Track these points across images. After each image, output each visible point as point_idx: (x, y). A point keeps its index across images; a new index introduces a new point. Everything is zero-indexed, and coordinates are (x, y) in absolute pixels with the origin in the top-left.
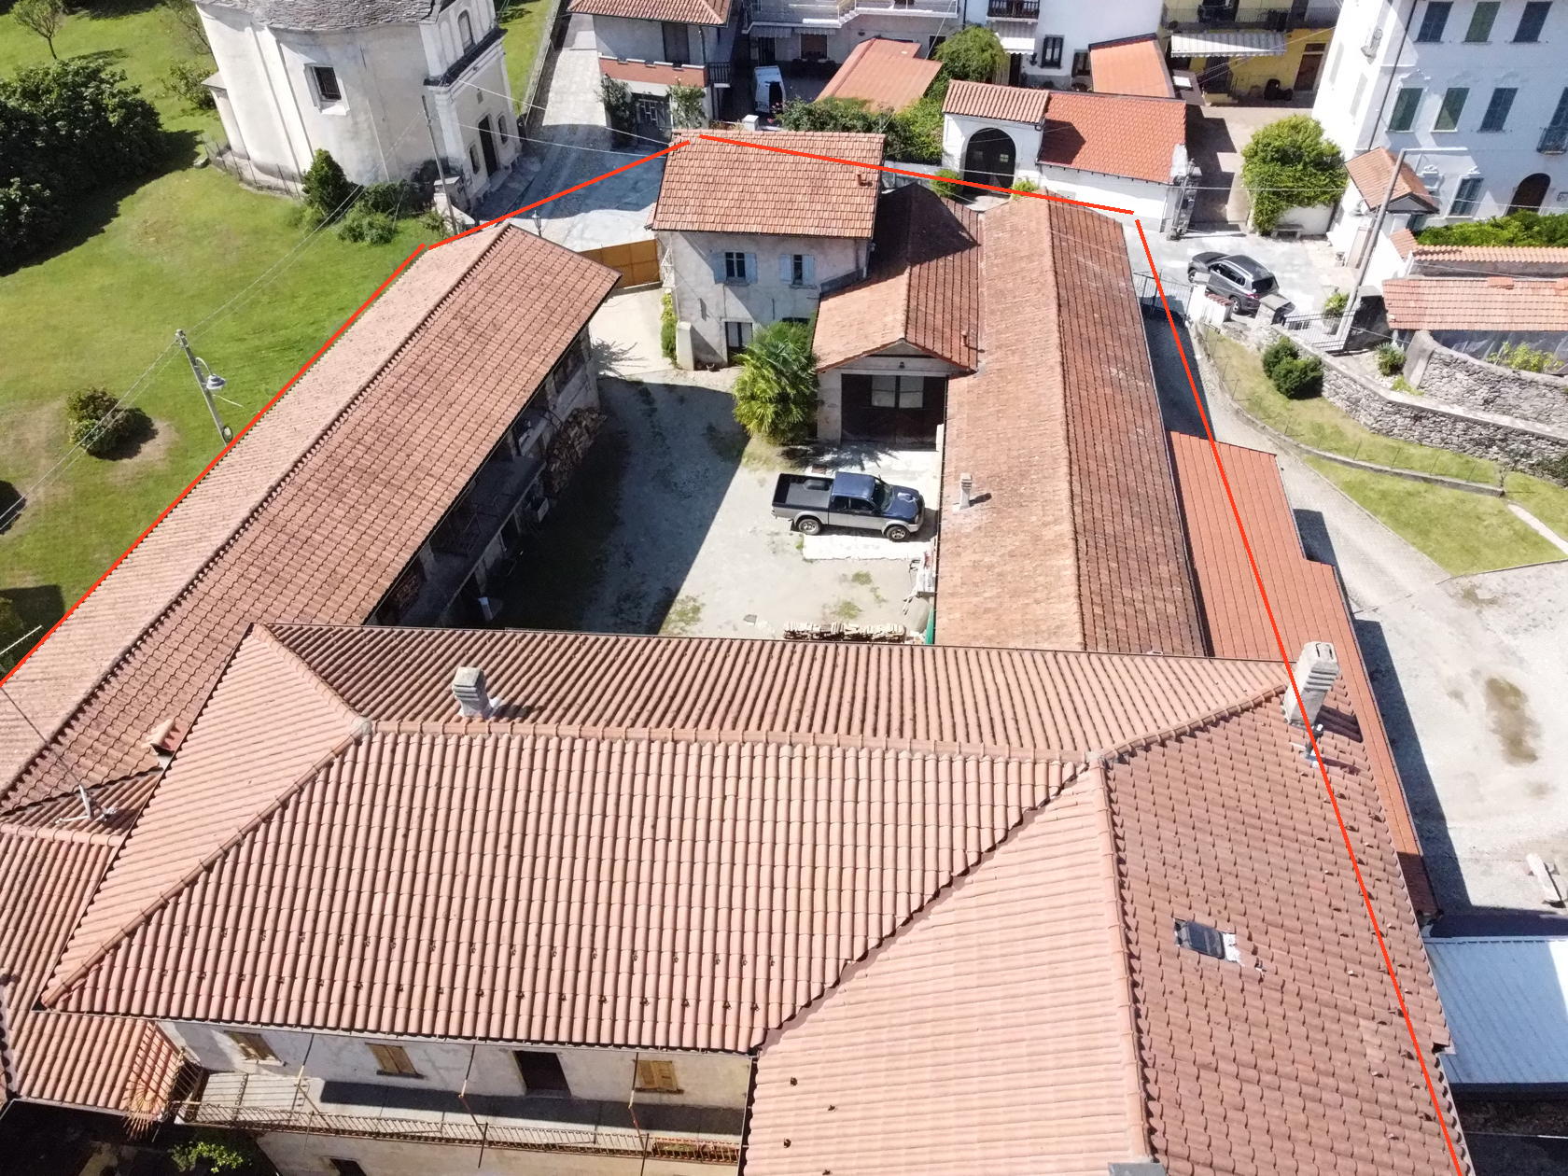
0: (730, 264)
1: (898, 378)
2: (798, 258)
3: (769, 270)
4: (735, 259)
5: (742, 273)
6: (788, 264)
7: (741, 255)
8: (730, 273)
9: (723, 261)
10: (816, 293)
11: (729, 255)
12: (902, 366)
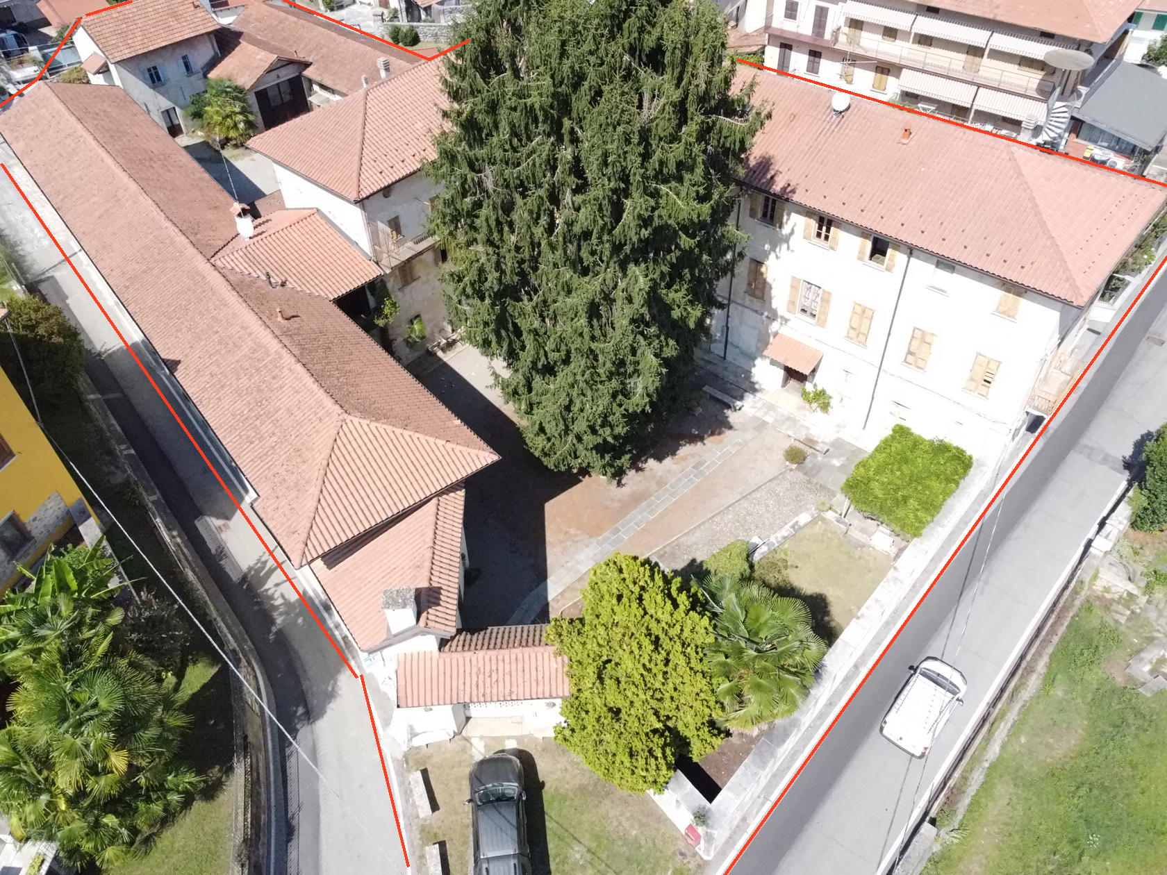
0: (151, 75)
1: (278, 84)
2: (185, 58)
3: (172, 69)
4: (153, 72)
5: (159, 79)
6: (181, 62)
7: (155, 68)
8: (153, 81)
9: (147, 75)
10: (200, 75)
11: (149, 70)
12: (278, 77)
